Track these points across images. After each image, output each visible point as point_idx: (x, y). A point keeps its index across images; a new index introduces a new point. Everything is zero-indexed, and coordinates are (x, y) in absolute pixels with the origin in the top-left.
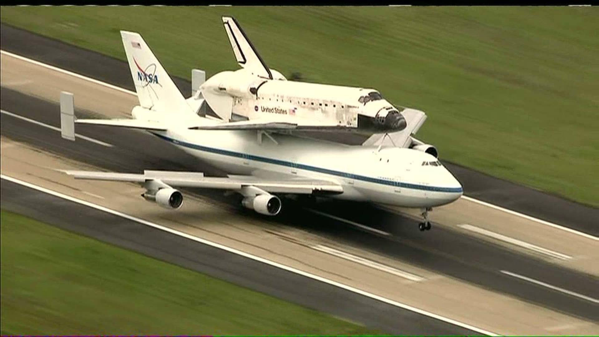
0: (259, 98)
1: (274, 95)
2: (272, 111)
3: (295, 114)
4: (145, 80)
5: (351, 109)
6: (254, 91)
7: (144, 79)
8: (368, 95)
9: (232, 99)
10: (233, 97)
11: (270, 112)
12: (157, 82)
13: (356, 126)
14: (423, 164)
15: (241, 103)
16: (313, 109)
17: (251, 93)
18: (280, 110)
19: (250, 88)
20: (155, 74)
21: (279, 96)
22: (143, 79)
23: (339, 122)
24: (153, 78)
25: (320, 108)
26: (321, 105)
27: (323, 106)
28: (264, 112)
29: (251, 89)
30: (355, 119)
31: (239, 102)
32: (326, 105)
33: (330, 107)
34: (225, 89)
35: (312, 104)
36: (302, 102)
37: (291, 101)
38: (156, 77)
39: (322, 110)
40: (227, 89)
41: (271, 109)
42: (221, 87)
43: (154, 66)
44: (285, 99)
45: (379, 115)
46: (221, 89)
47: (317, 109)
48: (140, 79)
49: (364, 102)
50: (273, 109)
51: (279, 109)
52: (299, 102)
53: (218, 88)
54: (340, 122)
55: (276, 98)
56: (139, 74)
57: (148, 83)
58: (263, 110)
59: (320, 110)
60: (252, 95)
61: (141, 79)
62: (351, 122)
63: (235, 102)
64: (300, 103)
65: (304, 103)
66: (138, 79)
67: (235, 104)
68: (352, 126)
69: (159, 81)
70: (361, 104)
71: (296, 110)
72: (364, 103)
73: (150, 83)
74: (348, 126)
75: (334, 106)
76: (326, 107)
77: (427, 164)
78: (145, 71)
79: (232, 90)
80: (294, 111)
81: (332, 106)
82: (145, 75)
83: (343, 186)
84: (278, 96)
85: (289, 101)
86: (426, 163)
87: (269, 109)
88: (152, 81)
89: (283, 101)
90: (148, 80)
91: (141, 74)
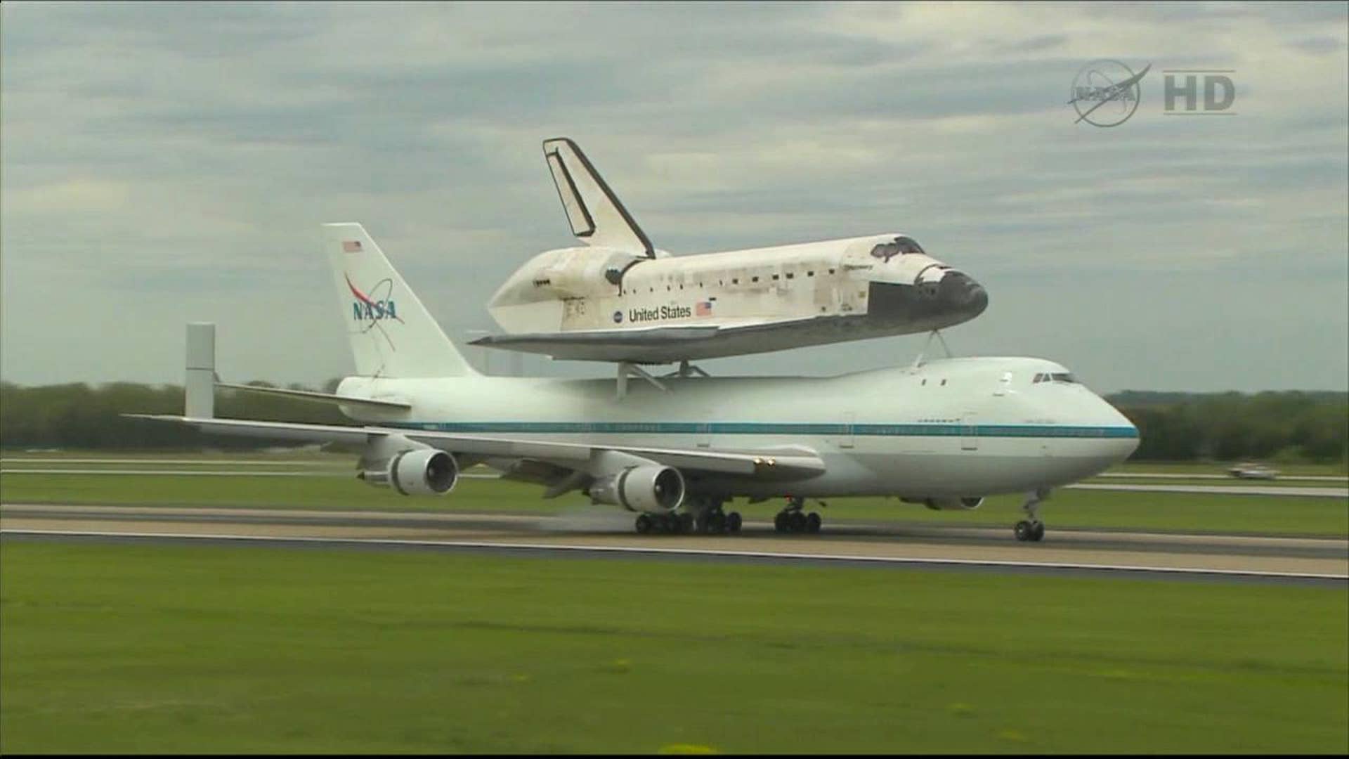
0: (625, 292)
1: (662, 279)
2: (656, 316)
3: (710, 313)
4: (368, 317)
5: (852, 273)
6: (614, 277)
7: (366, 314)
8: (894, 242)
9: (562, 303)
10: (565, 300)
11: (650, 319)
12: (394, 316)
13: (865, 312)
14: (1036, 381)
15: (583, 310)
16: (757, 291)
17: (607, 282)
18: (674, 310)
19: (605, 271)
20: (390, 300)
21: (674, 279)
22: (363, 315)
23: (820, 309)
24: (386, 307)
25: (773, 286)
26: (776, 277)
27: (783, 279)
28: (635, 323)
29: (608, 272)
30: (862, 295)
31: (577, 309)
32: (790, 276)
33: (801, 276)
34: (548, 282)
35: (755, 279)
36: (727, 280)
37: (701, 285)
38: (392, 304)
39: (779, 289)
40: (552, 281)
41: (653, 310)
42: (539, 279)
43: (389, 282)
44: (688, 281)
45: (922, 279)
46: (539, 283)
47: (767, 290)
48: (357, 317)
49: (885, 255)
50: (657, 312)
51: (671, 308)
52: (721, 283)
53: (532, 284)
54: (824, 309)
55: (666, 282)
56: (355, 305)
57: (375, 322)
58: (633, 318)
59: (773, 290)
60: (610, 284)
61: (360, 317)
62: (851, 305)
63: (568, 310)
64: (724, 284)
65: (735, 281)
66: (355, 318)
67: (569, 315)
68: (854, 312)
69: (397, 313)
70: (878, 260)
71: (713, 303)
72: (884, 259)
73: (378, 321)
74: (843, 314)
75: (811, 274)
76: (790, 281)
77: (1047, 379)
78: (370, 295)
79: (565, 282)
80: (708, 306)
81: (806, 274)
82: (369, 304)
83: (826, 457)
84: (670, 278)
85: (699, 286)
86: (1043, 377)
87: (647, 311)
88: (382, 315)
89: (682, 287)
90: (375, 313)
91: (361, 304)
